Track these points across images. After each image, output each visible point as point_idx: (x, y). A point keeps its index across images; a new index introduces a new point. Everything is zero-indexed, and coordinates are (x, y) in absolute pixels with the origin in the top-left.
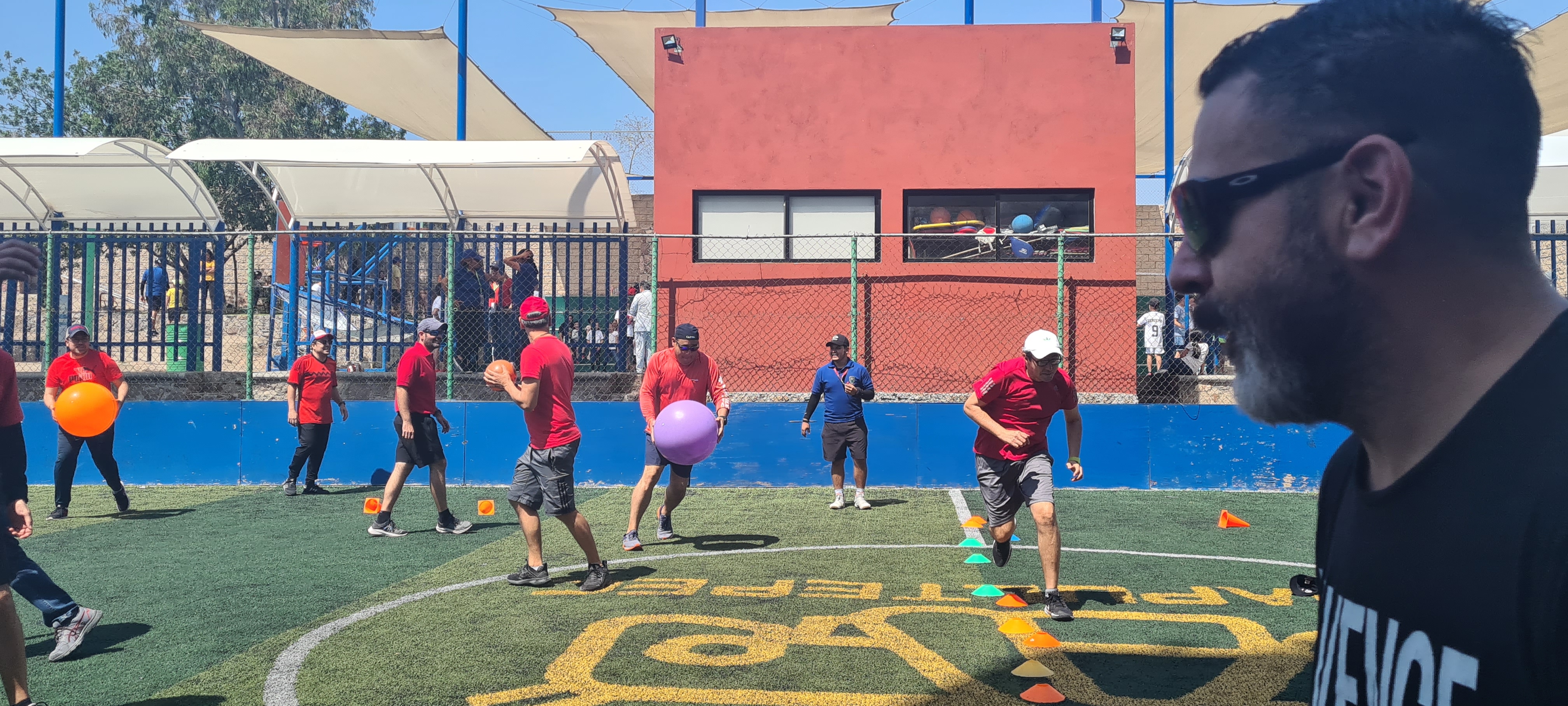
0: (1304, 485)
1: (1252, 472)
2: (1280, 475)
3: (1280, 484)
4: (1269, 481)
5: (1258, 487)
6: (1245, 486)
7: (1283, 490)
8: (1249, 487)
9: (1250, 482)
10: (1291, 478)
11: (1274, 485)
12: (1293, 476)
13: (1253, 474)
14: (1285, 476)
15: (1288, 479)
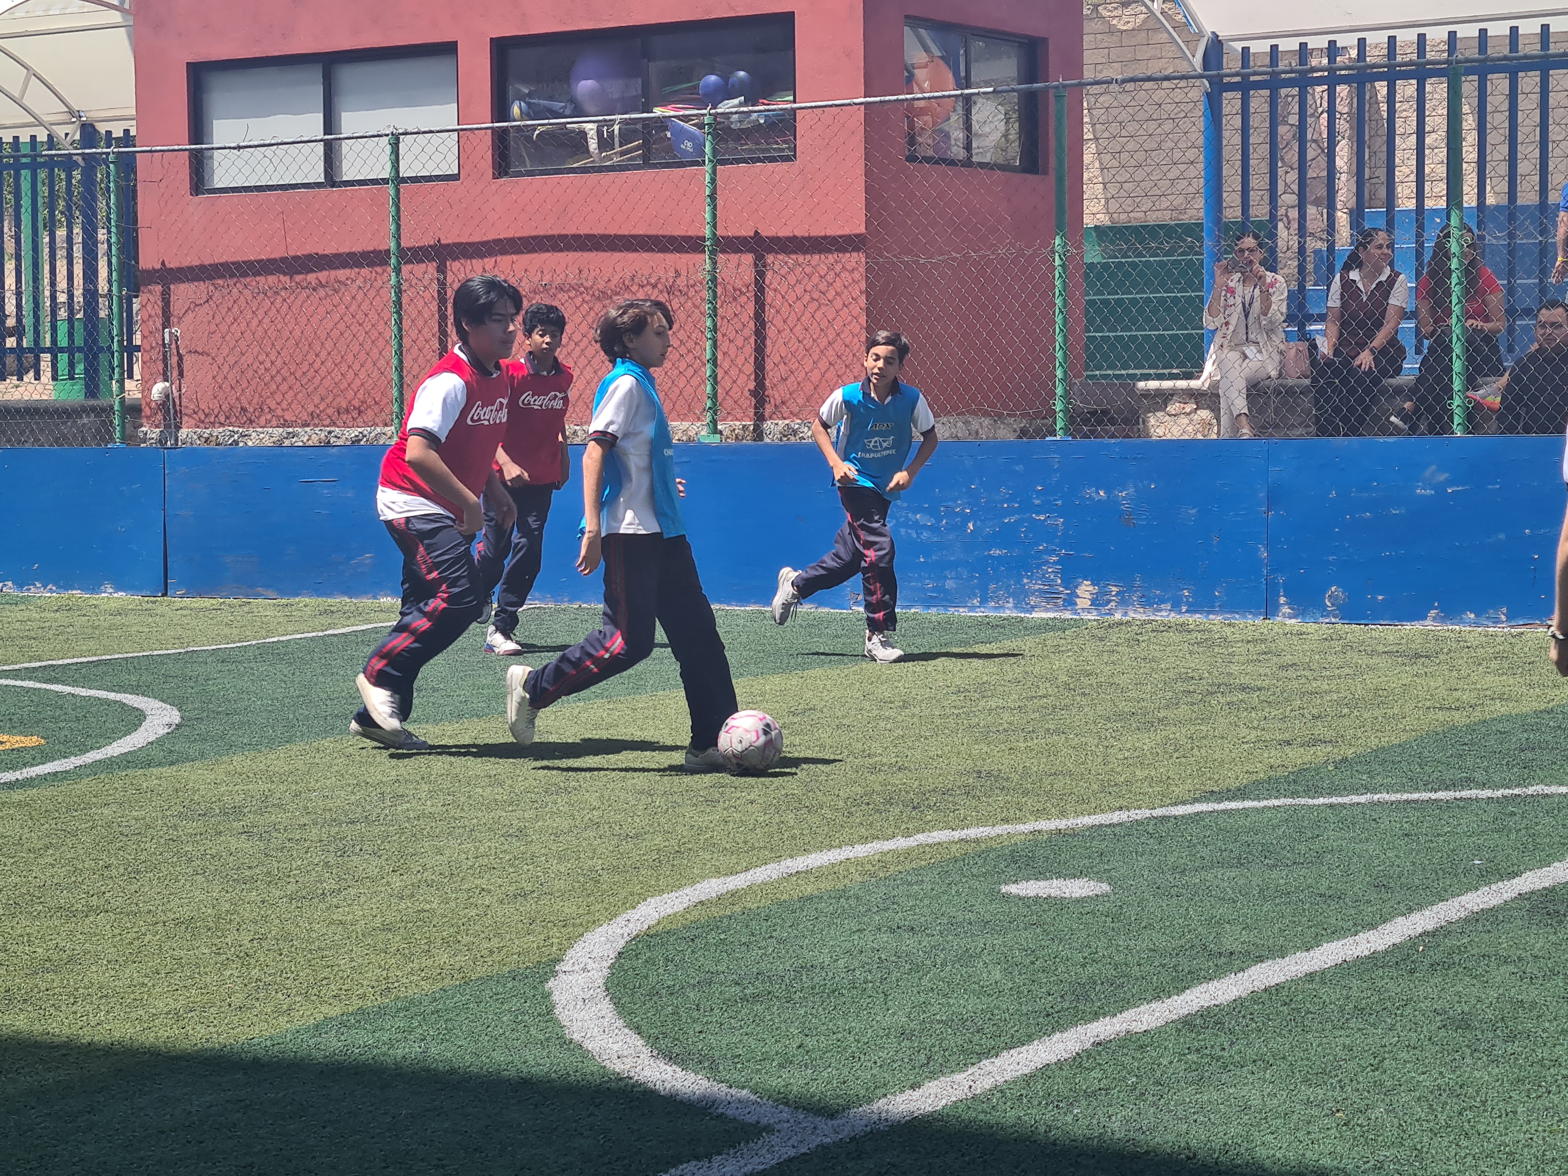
0: (1113, 604)
1: (1023, 577)
2: (1070, 582)
3: (1070, 602)
4: (1050, 597)
5: (1033, 607)
6: (1010, 605)
7: (1075, 614)
8: (1016, 607)
9: (1021, 598)
10: (1091, 588)
11: (1061, 603)
12: (1093, 584)
13: (1025, 581)
14: (1079, 584)
15: (1085, 590)
